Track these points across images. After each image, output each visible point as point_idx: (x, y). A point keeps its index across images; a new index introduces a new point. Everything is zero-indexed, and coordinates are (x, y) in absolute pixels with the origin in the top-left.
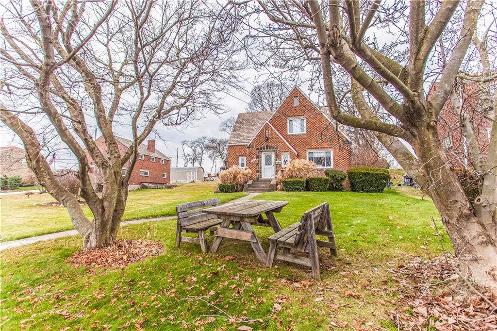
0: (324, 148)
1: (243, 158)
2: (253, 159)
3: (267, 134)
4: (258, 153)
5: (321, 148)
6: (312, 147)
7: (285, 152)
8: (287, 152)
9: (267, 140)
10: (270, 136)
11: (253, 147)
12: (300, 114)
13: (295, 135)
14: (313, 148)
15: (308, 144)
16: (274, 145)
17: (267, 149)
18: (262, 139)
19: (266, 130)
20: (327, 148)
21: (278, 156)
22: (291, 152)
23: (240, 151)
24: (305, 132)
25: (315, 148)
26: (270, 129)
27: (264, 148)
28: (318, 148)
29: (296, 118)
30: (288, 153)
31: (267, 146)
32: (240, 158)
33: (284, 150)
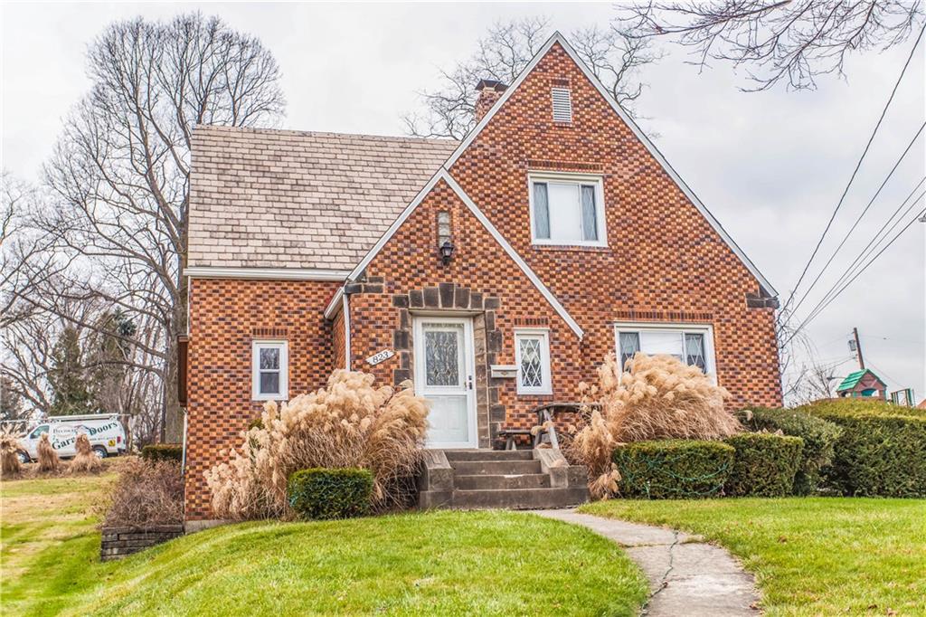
0: (682, 316)
1: (269, 344)
2: (376, 346)
3: (444, 231)
4: (404, 322)
5: (672, 316)
6: (637, 309)
7: (528, 322)
8: (537, 322)
9: (446, 261)
10: (459, 245)
11: (379, 290)
12: (581, 161)
13: (564, 251)
14: (640, 315)
15: (618, 295)
16: (477, 287)
17: (447, 302)
18: (422, 256)
19: (437, 213)
20: (692, 316)
21: (495, 342)
22: (556, 327)
23: (256, 311)
24: (603, 242)
25: (649, 315)
26: (456, 211)
27: (431, 301)
28: (660, 316)
29: (563, 173)
30: (544, 330)
31: (447, 291)
32: (257, 347)
33: (525, 315)
